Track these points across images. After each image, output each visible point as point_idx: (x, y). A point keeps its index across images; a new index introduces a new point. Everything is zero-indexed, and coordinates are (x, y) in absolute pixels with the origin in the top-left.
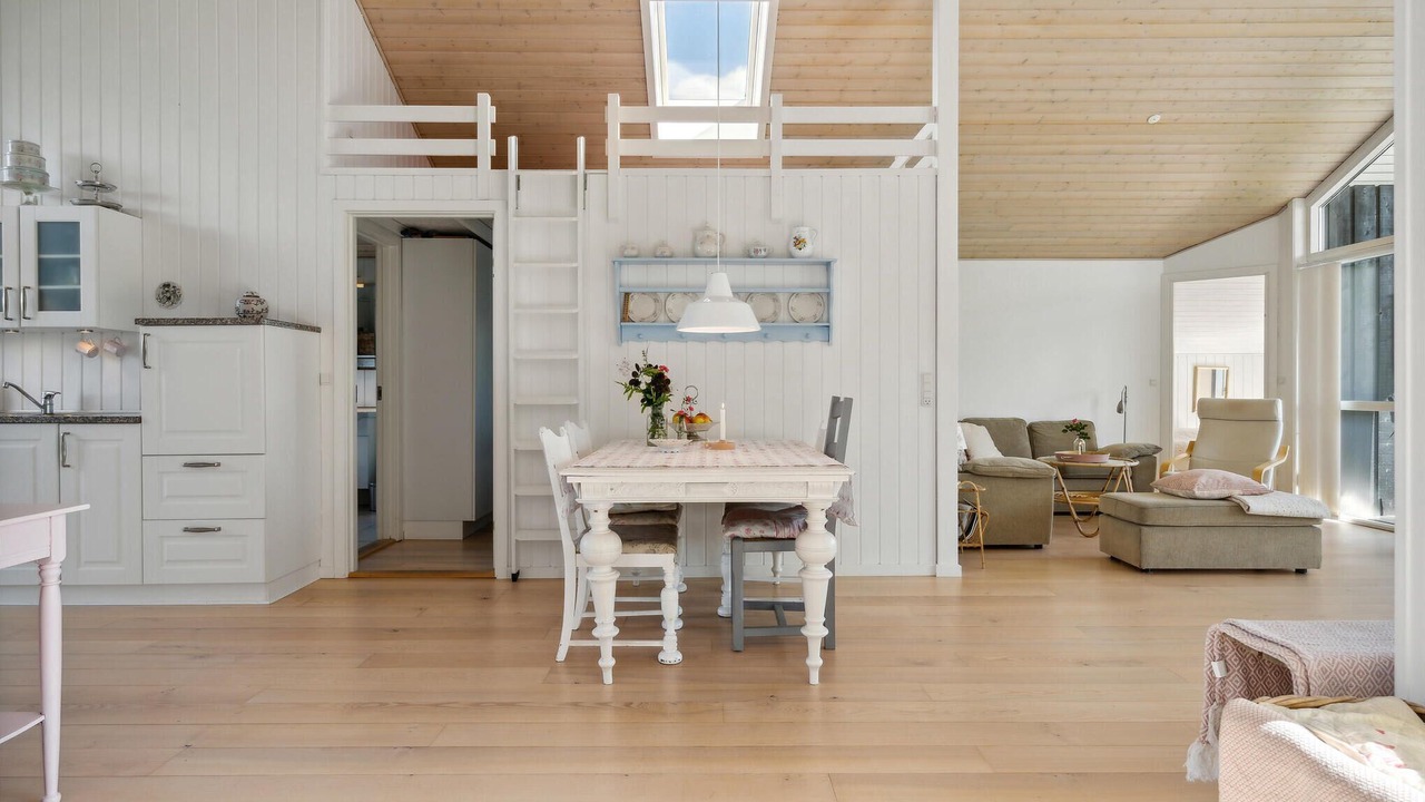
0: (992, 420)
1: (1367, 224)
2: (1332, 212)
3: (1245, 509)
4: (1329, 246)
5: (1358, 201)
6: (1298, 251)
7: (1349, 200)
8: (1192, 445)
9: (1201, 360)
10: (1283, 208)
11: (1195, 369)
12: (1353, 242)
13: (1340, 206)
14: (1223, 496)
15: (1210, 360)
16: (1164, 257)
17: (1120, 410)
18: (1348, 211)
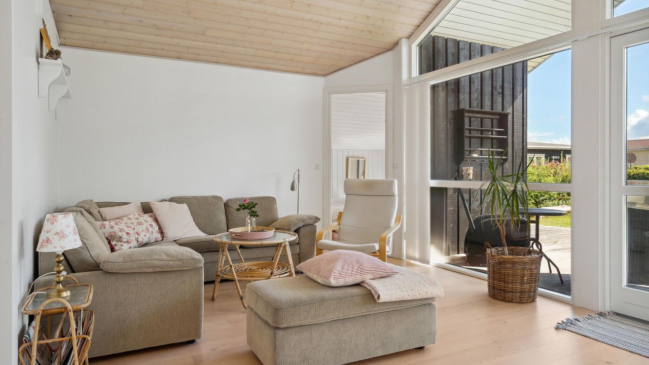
0: (195, 198)
1: (441, 61)
2: (423, 51)
3: (376, 297)
4: (421, 73)
5: (436, 46)
6: (405, 76)
7: (432, 44)
8: (340, 214)
9: (351, 154)
10: (396, 44)
11: (347, 159)
12: (434, 70)
13: (427, 48)
14: (356, 282)
15: (356, 154)
16: (325, 75)
17: (293, 188)
18: (431, 52)
